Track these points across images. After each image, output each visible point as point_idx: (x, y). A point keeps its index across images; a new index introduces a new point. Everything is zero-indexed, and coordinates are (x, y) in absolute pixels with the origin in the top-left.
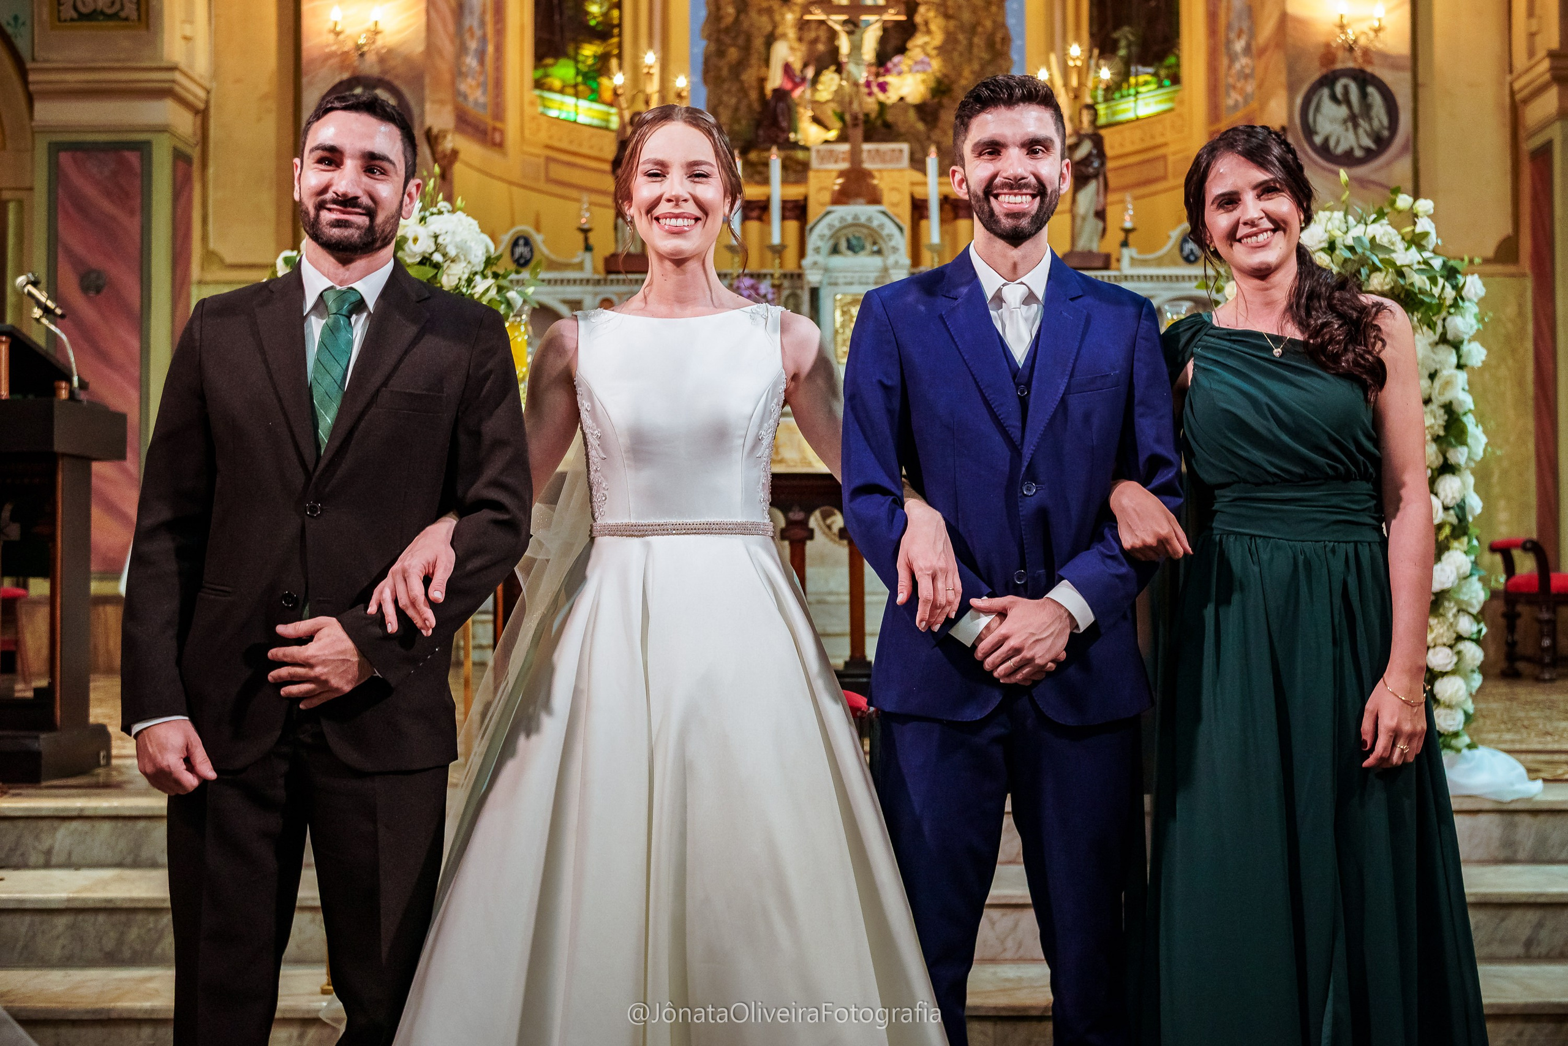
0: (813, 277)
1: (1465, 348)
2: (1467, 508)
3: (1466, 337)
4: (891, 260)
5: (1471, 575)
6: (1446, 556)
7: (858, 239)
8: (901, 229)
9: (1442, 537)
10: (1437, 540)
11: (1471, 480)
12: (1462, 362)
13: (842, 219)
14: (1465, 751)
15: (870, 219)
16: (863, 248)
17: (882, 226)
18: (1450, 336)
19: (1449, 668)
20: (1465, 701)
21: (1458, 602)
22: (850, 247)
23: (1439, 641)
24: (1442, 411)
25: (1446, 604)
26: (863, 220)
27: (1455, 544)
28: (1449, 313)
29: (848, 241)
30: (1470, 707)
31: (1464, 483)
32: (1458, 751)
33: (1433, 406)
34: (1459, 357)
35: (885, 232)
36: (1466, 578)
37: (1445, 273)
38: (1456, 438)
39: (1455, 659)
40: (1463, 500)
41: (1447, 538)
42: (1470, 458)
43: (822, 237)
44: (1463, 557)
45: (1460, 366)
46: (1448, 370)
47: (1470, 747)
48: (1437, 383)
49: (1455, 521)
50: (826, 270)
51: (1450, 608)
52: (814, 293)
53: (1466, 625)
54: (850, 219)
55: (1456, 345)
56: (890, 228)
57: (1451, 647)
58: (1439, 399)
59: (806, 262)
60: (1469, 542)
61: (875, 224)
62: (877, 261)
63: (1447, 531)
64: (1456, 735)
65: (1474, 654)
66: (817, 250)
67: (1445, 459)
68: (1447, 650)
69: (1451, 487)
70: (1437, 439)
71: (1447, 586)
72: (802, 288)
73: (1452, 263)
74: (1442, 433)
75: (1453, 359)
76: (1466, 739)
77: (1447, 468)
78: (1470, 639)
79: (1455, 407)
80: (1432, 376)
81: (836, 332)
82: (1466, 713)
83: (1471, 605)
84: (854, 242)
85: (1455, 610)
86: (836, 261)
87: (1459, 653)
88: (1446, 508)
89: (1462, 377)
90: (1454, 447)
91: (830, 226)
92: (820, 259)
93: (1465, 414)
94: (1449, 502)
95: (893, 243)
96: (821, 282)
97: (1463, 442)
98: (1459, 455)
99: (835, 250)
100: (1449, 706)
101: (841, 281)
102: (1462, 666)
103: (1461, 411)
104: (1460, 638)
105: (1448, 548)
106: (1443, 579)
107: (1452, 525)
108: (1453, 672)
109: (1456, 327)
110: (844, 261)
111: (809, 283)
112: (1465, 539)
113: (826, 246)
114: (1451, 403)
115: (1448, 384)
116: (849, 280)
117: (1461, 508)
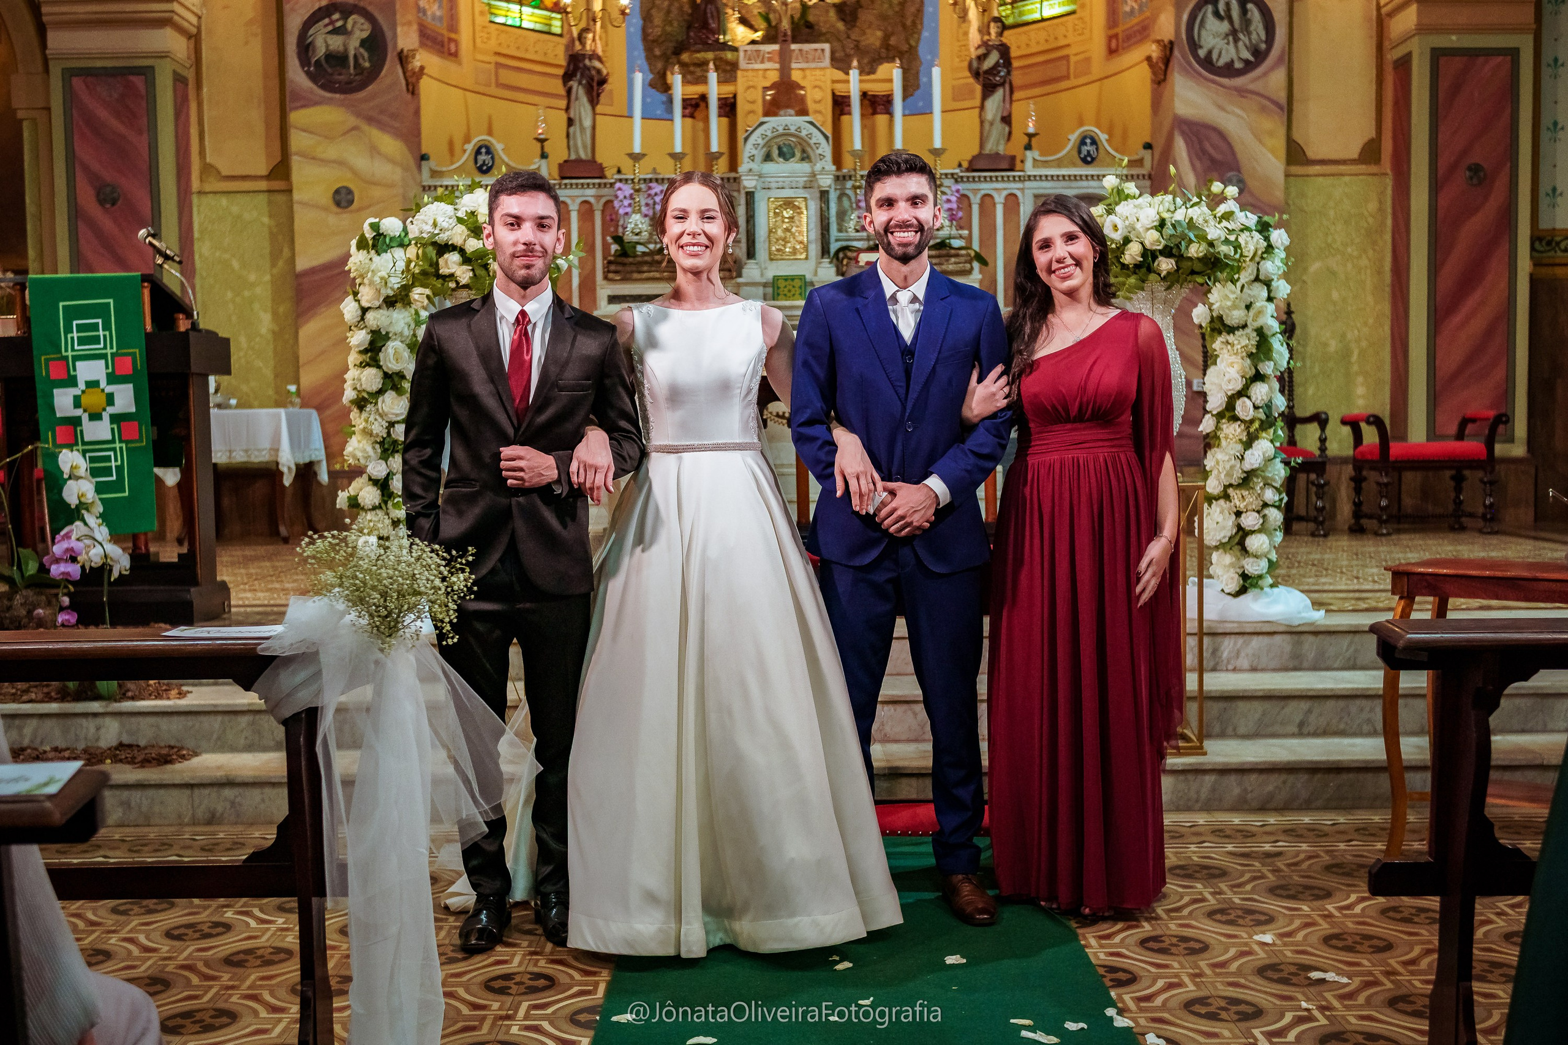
0: (748, 183)
1: (1274, 284)
2: (1274, 407)
3: (1275, 278)
4: (818, 167)
5: (1275, 457)
6: (1255, 444)
7: (790, 145)
8: (826, 137)
9: (1252, 430)
10: (1248, 433)
11: (1277, 386)
12: (1272, 295)
13: (774, 129)
14: (1267, 589)
15: (799, 129)
16: (793, 155)
17: (810, 135)
18: (1262, 277)
19: (1256, 528)
20: (1268, 552)
21: (1264, 478)
22: (781, 154)
23: (1250, 508)
24: (1255, 334)
25: (1255, 480)
26: (793, 130)
27: (1264, 435)
28: (1262, 258)
29: (780, 148)
30: (1274, 556)
31: (1271, 388)
32: (1262, 589)
33: (1248, 330)
34: (1269, 291)
35: (812, 142)
36: (1270, 460)
37: (1259, 228)
38: (1264, 354)
39: (1261, 521)
40: (1270, 401)
41: (1256, 430)
42: (1275, 368)
43: (756, 146)
44: (1269, 444)
45: (1270, 299)
46: (1261, 303)
47: (1272, 586)
48: (1252, 312)
49: (1263, 417)
50: (760, 176)
51: (1258, 483)
52: (750, 196)
53: (1270, 495)
54: (781, 130)
55: (1268, 284)
56: (817, 137)
57: (1258, 512)
58: (1253, 325)
59: (743, 169)
60: (1275, 432)
61: (804, 133)
62: (805, 167)
63: (1256, 425)
64: (1260, 577)
65: (1276, 516)
66: (752, 158)
67: (1257, 370)
68: (1256, 514)
69: (1260, 391)
70: (1250, 355)
71: (1256, 466)
72: (739, 191)
73: (1266, 218)
74: (1254, 351)
75: (1265, 294)
76: (1270, 581)
77: (1258, 377)
78: (1273, 506)
79: (1265, 331)
80: (1248, 307)
81: (770, 231)
82: (1270, 561)
83: (1274, 480)
84: (785, 149)
85: (1261, 484)
86: (769, 167)
87: (1264, 516)
88: (1256, 407)
89: (1271, 308)
90: (1262, 361)
91: (764, 136)
92: (754, 166)
93: (1274, 335)
94: (1258, 403)
95: (820, 151)
96: (755, 187)
97: (1270, 359)
98: (1267, 368)
99: (768, 158)
100: (1256, 556)
101: (773, 185)
102: (1267, 525)
103: (1269, 333)
104: (1265, 505)
105: (1257, 438)
106: (1253, 461)
107: (1261, 420)
108: (1260, 531)
109: (1266, 269)
110: (778, 169)
111: (745, 188)
112: (1272, 431)
113: (759, 154)
114: (1262, 327)
115: (1260, 312)
116: (780, 185)
117: (1268, 406)
